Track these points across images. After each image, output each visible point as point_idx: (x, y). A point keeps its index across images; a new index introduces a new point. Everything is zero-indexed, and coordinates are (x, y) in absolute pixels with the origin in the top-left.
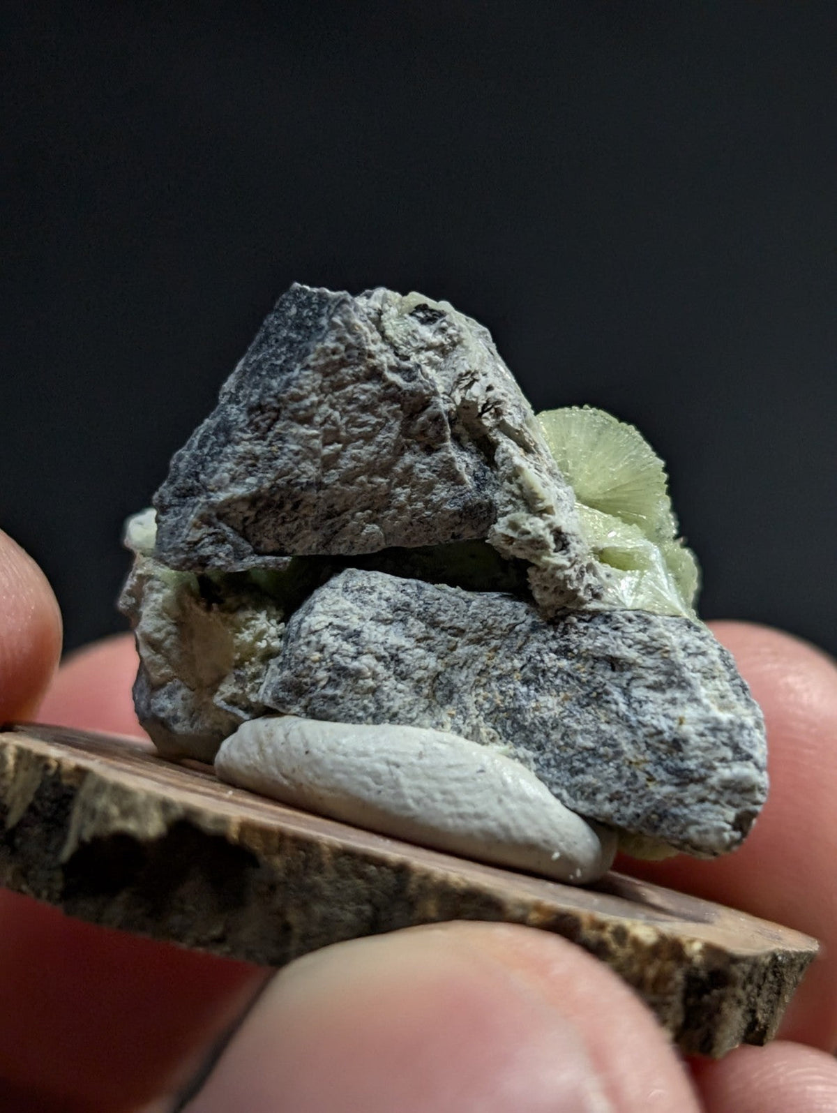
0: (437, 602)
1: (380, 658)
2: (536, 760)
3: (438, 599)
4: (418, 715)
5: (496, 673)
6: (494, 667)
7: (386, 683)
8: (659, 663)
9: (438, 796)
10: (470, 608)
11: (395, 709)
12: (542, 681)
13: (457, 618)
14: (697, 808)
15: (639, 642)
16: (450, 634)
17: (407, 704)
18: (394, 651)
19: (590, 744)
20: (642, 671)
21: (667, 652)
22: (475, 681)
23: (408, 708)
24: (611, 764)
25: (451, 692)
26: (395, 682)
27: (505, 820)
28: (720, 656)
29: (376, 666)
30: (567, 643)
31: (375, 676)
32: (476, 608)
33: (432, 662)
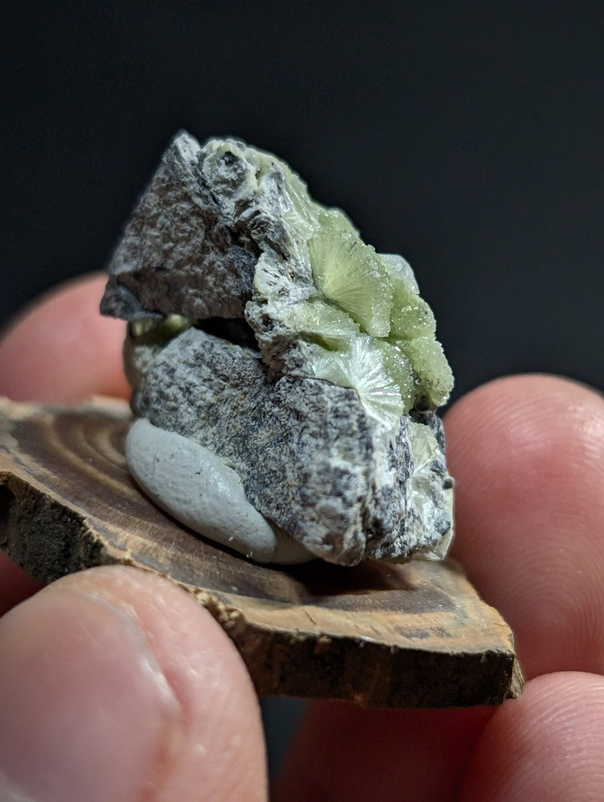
0: (218, 356)
1: (181, 389)
2: (249, 473)
3: (219, 355)
4: (196, 430)
5: (241, 410)
6: (242, 406)
7: (182, 406)
8: (318, 418)
9: (170, 485)
10: (234, 363)
11: (183, 424)
12: (263, 420)
13: (225, 369)
14: (309, 524)
15: (311, 402)
16: (222, 379)
17: (191, 422)
18: (188, 386)
19: (274, 468)
20: (309, 423)
21: (323, 412)
22: (230, 413)
23: (191, 424)
24: (280, 484)
25: (217, 418)
26: (187, 406)
27: (199, 508)
28: (358, 421)
29: (178, 393)
30: (279, 396)
31: (176, 400)
32: (236, 364)
33: (210, 397)
